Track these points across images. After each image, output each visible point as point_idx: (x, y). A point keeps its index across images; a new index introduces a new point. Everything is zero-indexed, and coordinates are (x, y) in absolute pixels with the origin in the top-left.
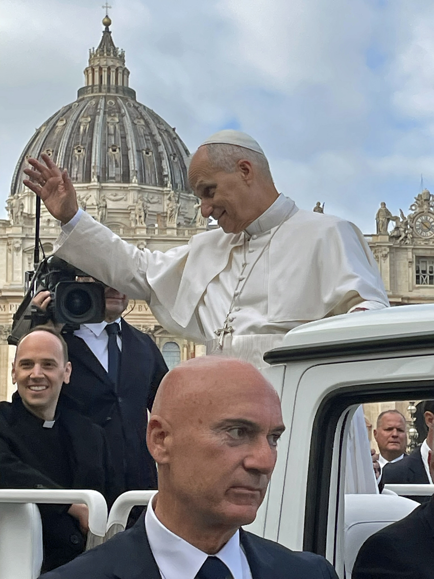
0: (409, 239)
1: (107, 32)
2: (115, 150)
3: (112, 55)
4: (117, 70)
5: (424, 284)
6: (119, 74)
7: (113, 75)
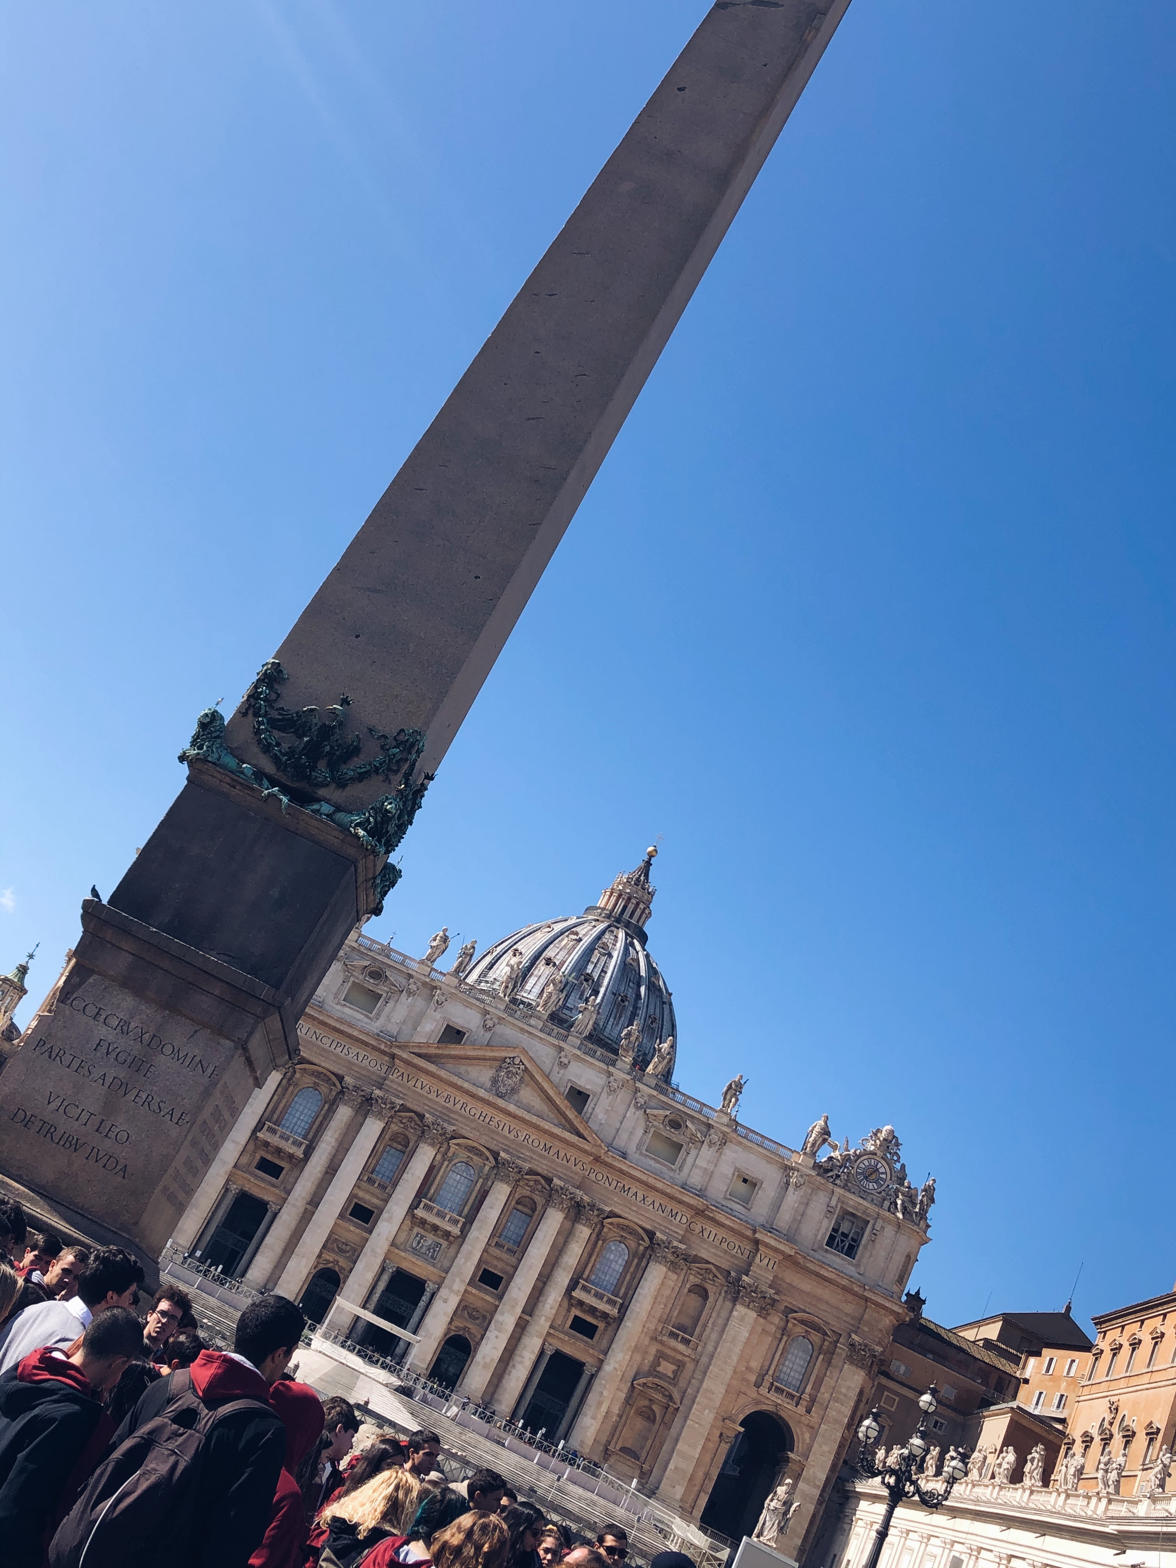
0: (841, 1180)
1: (648, 864)
2: (586, 980)
3: (640, 886)
4: (638, 904)
5: (838, 1251)
6: (638, 910)
7: (631, 907)
